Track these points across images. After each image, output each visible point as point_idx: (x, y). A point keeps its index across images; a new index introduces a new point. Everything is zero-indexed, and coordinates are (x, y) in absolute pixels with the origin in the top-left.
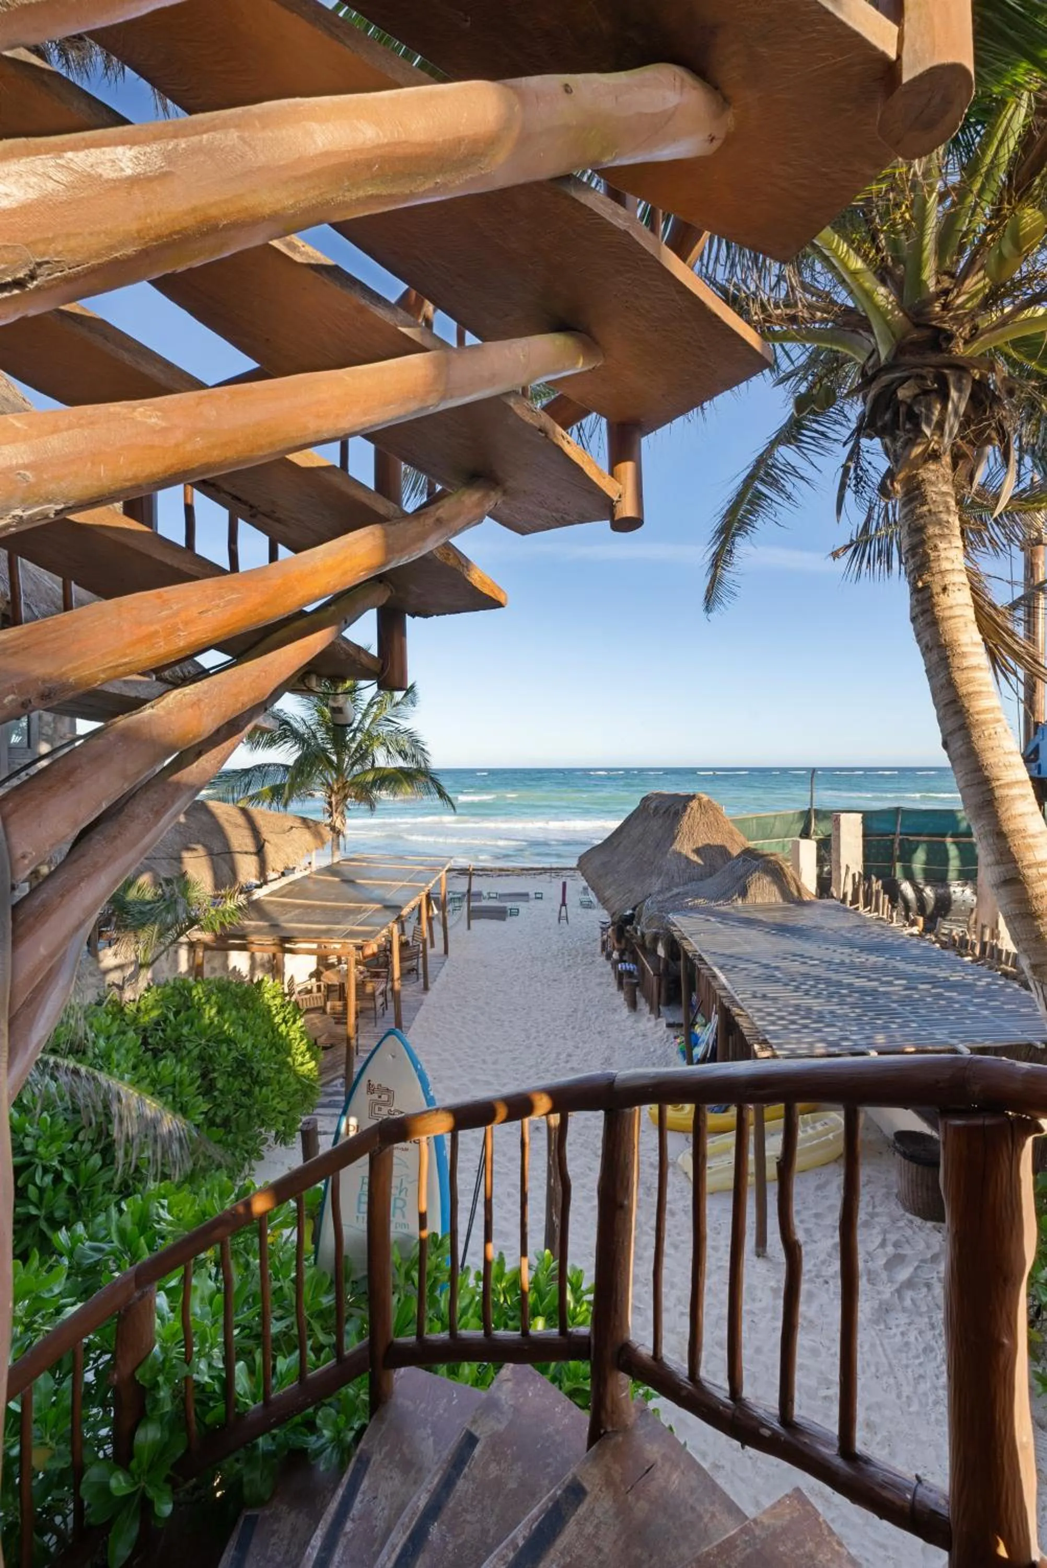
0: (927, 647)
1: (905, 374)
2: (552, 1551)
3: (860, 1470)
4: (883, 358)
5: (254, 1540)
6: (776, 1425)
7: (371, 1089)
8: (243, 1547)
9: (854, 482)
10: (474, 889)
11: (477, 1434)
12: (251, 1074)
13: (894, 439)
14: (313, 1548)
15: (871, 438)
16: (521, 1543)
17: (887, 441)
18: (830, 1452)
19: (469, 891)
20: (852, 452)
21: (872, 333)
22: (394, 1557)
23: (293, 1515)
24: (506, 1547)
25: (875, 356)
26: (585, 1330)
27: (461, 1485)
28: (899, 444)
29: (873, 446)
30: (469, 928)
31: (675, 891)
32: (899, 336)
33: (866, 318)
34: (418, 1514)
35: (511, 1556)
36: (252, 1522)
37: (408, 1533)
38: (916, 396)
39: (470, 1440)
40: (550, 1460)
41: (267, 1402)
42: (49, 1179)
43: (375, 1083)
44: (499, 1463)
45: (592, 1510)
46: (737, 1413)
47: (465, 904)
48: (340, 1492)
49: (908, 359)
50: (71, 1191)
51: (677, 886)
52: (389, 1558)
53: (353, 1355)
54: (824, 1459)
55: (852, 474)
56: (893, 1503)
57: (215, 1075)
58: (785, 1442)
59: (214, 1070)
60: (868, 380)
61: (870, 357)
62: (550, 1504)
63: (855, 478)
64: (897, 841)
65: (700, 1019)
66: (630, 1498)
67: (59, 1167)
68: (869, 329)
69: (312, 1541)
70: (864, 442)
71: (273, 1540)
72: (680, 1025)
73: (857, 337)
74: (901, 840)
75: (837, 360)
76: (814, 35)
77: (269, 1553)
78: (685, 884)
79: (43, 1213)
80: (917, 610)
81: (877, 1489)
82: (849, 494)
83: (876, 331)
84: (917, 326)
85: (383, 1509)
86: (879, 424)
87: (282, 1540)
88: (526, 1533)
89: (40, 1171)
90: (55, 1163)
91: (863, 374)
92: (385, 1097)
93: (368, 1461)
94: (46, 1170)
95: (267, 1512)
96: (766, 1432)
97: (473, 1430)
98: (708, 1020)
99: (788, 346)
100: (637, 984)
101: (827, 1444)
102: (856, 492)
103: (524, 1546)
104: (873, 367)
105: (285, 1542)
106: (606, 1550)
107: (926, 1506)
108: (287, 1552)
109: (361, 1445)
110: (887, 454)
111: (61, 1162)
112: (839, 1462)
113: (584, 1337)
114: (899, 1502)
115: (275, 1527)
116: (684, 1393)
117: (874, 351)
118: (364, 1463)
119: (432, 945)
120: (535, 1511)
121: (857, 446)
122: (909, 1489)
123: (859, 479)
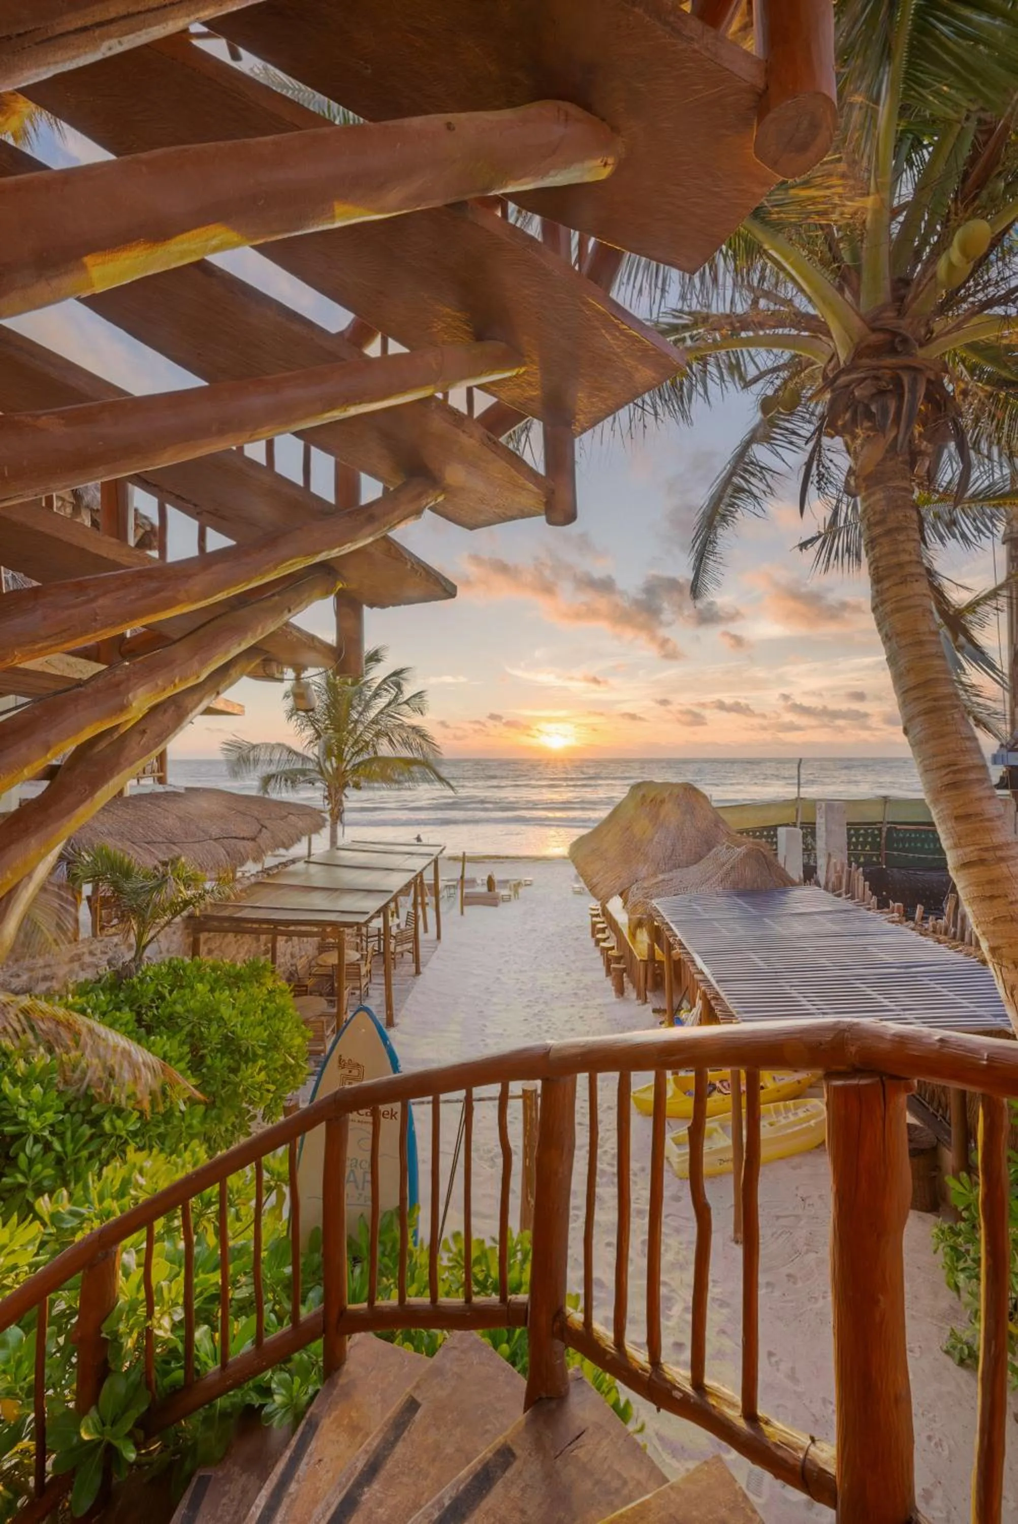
0: (887, 636)
1: (863, 375)
2: (477, 1511)
3: (759, 1430)
4: (842, 363)
5: (206, 1500)
6: (689, 1389)
7: (341, 1063)
8: (194, 1506)
9: (817, 479)
10: (467, 876)
11: (419, 1399)
12: (240, 1051)
13: (854, 437)
14: (257, 1507)
15: (832, 437)
16: (447, 1502)
17: (848, 438)
18: (735, 1415)
19: (462, 877)
20: (814, 450)
21: (831, 337)
22: (329, 1515)
23: (244, 1477)
24: (433, 1506)
25: (835, 359)
26: (523, 1297)
27: (400, 1449)
28: (859, 441)
29: (834, 444)
30: (462, 913)
31: (661, 877)
32: (856, 340)
33: (825, 323)
34: (356, 1474)
35: (436, 1515)
36: (204, 1482)
37: (344, 1492)
38: (873, 395)
39: (412, 1406)
40: (488, 1427)
41: (224, 1365)
42: (38, 1148)
43: (345, 1058)
44: (438, 1429)
45: (520, 1473)
46: (654, 1377)
47: (459, 892)
48: (288, 1453)
49: (866, 361)
50: (59, 1161)
51: (663, 872)
52: (324, 1516)
53: (307, 1321)
54: (727, 1419)
55: (814, 471)
56: (786, 1462)
57: (205, 1051)
58: (695, 1403)
59: (205, 1047)
60: (829, 383)
61: (830, 361)
62: (479, 1467)
63: (818, 475)
64: (885, 829)
65: (685, 1004)
66: (558, 1462)
67: (49, 1138)
68: (828, 334)
69: (257, 1501)
70: (826, 441)
71: (224, 1500)
72: (664, 1011)
73: (818, 342)
74: (889, 829)
75: (800, 363)
76: (684, 71)
77: (219, 1513)
78: (671, 870)
79: (31, 1183)
80: (877, 600)
81: (773, 1448)
82: (812, 489)
83: (834, 336)
84: (874, 330)
85: (328, 1471)
86: (840, 423)
87: (232, 1501)
88: (453, 1493)
89: (31, 1140)
90: (46, 1133)
91: (825, 377)
92: (355, 1072)
93: (317, 1426)
94: (37, 1140)
95: (220, 1474)
96: (677, 1395)
97: (415, 1396)
98: (693, 1005)
99: (753, 351)
100: (624, 970)
101: (732, 1405)
102: (819, 489)
103: (450, 1506)
104: (833, 370)
105: (235, 1503)
106: (530, 1512)
107: (816, 1465)
108: (236, 1512)
109: (311, 1409)
110: (848, 451)
111: (52, 1133)
112: (741, 1423)
113: (523, 1304)
114: (791, 1461)
115: (227, 1488)
116: (608, 1357)
117: (834, 355)
118: (313, 1427)
119: (426, 930)
120: (463, 1473)
121: (818, 444)
122: (802, 1449)
123: (821, 476)
